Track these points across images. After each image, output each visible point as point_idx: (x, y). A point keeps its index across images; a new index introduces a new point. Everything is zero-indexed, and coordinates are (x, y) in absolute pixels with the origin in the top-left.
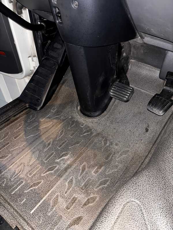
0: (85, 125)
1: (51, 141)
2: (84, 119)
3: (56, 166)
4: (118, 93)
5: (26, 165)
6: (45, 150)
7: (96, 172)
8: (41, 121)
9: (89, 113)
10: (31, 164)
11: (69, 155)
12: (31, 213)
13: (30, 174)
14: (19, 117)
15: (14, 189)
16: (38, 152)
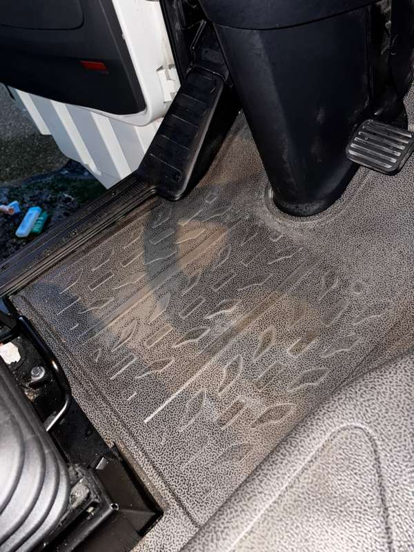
0: (282, 236)
1: (198, 273)
2: (281, 222)
3: (204, 330)
4: (369, 151)
5: (142, 321)
6: (185, 292)
7: (296, 351)
8: (180, 226)
9: (293, 207)
10: (152, 320)
11: (235, 308)
12: (146, 421)
13: (149, 343)
14: (135, 217)
15: (115, 371)
16: (169, 295)
